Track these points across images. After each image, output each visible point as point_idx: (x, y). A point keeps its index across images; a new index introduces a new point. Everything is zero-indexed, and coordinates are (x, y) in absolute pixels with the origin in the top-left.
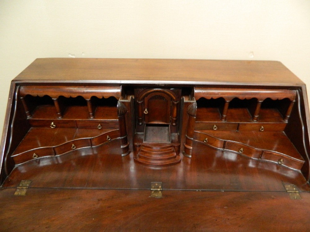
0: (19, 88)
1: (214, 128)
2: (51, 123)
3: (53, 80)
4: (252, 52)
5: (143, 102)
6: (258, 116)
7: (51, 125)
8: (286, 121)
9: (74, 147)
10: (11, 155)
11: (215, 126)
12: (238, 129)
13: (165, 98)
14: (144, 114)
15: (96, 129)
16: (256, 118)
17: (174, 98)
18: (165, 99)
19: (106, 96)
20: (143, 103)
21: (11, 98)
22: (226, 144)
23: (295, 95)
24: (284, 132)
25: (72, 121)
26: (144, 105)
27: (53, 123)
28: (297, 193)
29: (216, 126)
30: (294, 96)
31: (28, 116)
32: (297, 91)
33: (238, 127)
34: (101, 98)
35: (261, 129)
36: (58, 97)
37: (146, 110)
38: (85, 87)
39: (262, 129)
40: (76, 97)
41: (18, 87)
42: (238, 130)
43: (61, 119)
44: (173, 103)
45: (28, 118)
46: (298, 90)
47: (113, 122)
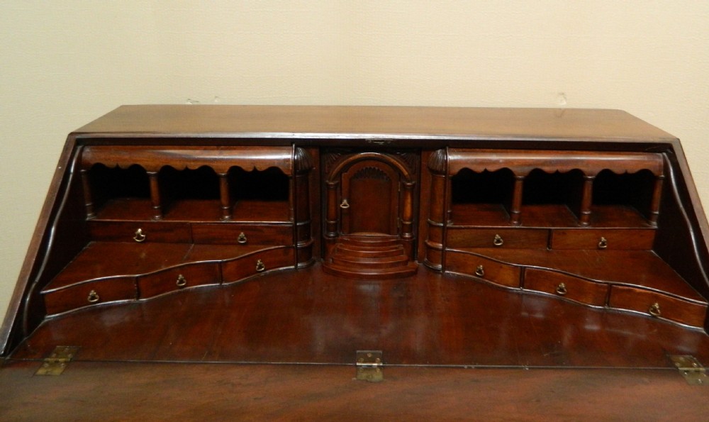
0: (82, 151)
1: (495, 241)
2: (137, 230)
3: (154, 133)
4: (563, 94)
5: (338, 183)
6: (589, 213)
7: (135, 235)
8: (654, 225)
9: (181, 282)
10: (42, 289)
11: (498, 236)
12: (549, 245)
13: (386, 174)
14: (341, 208)
15: (233, 244)
16: (586, 218)
17: (406, 173)
18: (385, 177)
19: (262, 168)
20: (339, 185)
21: (63, 167)
22: (526, 274)
23: (662, 164)
24: (652, 251)
25: (183, 224)
26: (341, 190)
27: (140, 230)
28: (702, 372)
29: (500, 236)
30: (660, 166)
31: (89, 215)
32: (665, 154)
33: (549, 239)
34: (251, 170)
35: (600, 243)
36: (159, 169)
37: (345, 201)
38: (218, 149)
39: (603, 244)
40: (197, 168)
41: (79, 148)
42: (550, 248)
43: (161, 221)
44: (404, 186)
45: (88, 219)
46: (666, 152)
47: (272, 227)
